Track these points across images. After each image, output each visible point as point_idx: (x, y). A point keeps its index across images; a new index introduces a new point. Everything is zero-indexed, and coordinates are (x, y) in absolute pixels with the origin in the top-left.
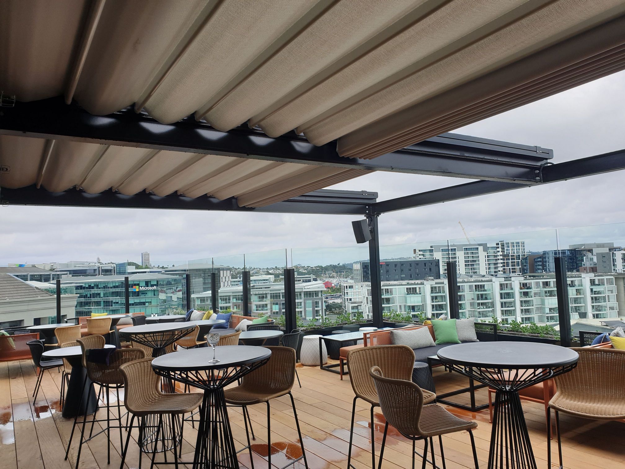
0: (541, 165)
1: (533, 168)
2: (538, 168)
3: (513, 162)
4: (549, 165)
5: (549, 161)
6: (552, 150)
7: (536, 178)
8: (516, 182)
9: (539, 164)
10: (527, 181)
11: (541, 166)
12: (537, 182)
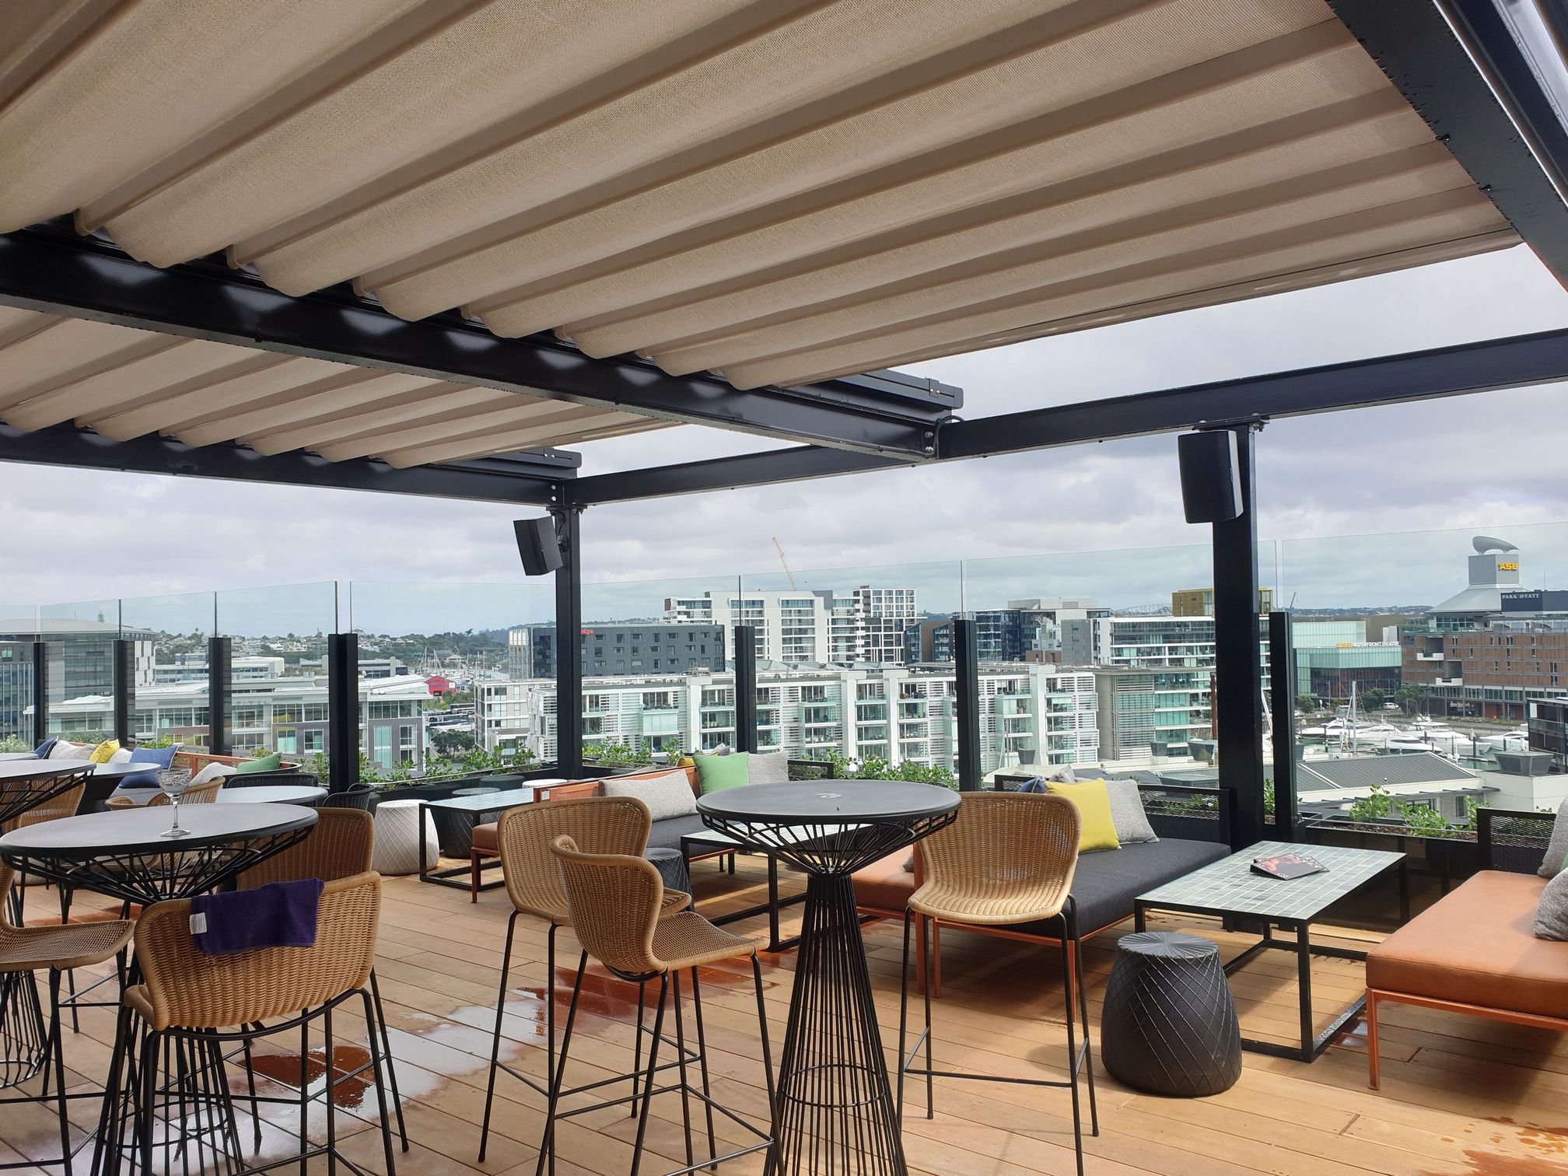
0: (937, 420)
1: (921, 427)
2: (931, 427)
3: (879, 411)
4: (954, 421)
5: (954, 413)
6: (961, 390)
7: (927, 448)
8: (884, 454)
9: (933, 417)
10: (907, 453)
11: (937, 423)
12: (928, 457)
